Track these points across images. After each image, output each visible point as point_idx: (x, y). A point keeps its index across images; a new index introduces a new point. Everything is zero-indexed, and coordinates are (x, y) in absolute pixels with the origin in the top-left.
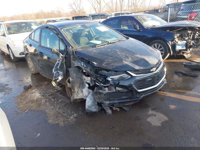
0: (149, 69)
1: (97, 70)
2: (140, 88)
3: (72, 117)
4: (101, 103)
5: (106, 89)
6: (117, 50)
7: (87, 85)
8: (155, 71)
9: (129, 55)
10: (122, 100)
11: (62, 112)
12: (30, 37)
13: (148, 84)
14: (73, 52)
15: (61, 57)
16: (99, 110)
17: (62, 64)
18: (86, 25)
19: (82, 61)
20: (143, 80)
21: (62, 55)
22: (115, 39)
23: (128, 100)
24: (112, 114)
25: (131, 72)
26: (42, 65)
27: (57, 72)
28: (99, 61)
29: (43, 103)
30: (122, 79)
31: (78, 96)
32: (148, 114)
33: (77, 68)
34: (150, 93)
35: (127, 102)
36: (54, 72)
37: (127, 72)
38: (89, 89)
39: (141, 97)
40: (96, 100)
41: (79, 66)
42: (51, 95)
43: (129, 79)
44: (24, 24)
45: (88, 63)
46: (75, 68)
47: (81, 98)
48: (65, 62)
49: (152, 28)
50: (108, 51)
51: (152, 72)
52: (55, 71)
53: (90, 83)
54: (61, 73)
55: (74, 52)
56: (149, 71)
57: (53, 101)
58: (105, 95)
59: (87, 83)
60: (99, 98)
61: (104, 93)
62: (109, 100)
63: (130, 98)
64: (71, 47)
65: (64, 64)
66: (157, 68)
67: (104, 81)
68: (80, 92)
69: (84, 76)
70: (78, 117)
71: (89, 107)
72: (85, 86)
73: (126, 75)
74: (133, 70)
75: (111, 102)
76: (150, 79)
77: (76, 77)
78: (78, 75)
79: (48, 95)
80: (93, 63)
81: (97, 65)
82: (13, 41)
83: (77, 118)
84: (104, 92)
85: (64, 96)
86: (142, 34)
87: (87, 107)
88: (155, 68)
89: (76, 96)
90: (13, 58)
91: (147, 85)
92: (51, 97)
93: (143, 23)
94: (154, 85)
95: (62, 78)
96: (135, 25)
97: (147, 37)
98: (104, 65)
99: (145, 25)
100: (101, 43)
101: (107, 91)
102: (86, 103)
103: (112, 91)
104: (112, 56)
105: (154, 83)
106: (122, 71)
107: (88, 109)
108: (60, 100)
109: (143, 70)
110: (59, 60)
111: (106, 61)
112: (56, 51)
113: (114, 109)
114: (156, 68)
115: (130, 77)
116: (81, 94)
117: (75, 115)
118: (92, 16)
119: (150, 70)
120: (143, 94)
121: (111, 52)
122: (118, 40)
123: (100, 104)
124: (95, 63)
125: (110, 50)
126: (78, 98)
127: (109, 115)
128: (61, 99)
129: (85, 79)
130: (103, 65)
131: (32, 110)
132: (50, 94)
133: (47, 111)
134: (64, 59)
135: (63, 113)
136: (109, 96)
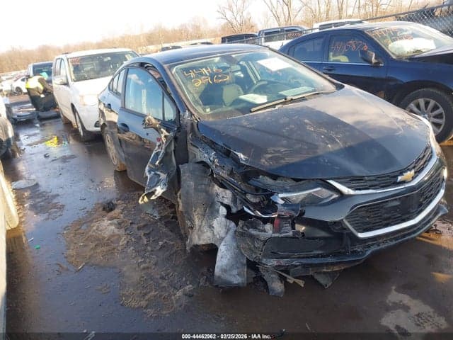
0: (393, 175)
1: (248, 174)
2: (365, 227)
3: (179, 293)
4: (256, 263)
5: (268, 227)
6: (306, 121)
7: (223, 211)
8: (412, 180)
9: (336, 134)
10: (312, 257)
11: (159, 277)
12: (111, 88)
13: (389, 218)
14: (192, 124)
15: (165, 136)
16: (251, 280)
17: (166, 154)
18: (234, 56)
19: (213, 148)
20: (374, 205)
21: (167, 134)
22: (306, 89)
23: (330, 260)
24: (286, 292)
25: (340, 183)
26: (128, 154)
27: (156, 174)
28: (253, 150)
29: (120, 248)
30: (314, 201)
31: (202, 238)
32: (387, 302)
33: (201, 165)
34: (394, 242)
35: (327, 265)
36: (147, 174)
37: (329, 183)
38: (228, 221)
39: (368, 253)
40: (243, 252)
41: (204, 160)
42: (144, 226)
43: (334, 201)
44: (109, 58)
45: (227, 154)
46: (197, 165)
47: (209, 242)
48: (174, 151)
49: (411, 59)
50: (281, 121)
51: (403, 182)
52: (149, 172)
53: (232, 205)
54: (163, 176)
55: (195, 125)
56: (393, 180)
57: (146, 243)
58: (265, 242)
59: (222, 204)
60: (250, 249)
61: (262, 238)
62: (275, 255)
63: (335, 255)
64: (187, 113)
65: (171, 155)
66: (418, 172)
67: (266, 202)
68: (205, 229)
69: (216, 187)
70: (195, 294)
71: (225, 271)
72: (218, 211)
73: (324, 190)
74: (345, 178)
75: (283, 262)
76: (397, 203)
77: (195, 189)
78: (202, 184)
79: (136, 226)
80: (237, 155)
81: (247, 160)
82: (82, 97)
83: (193, 296)
84: (263, 236)
85: (172, 231)
86: (382, 75)
87: (217, 271)
88: (413, 171)
89: (197, 237)
90: (82, 134)
91: (386, 219)
92: (141, 233)
93: (387, 45)
94: (408, 219)
95: (164, 190)
96: (366, 51)
97: (399, 83)
98: (264, 162)
99: (393, 51)
100: (266, 101)
101: (271, 232)
102: (218, 259)
103: (283, 235)
104: (287, 138)
105: (409, 213)
106: (313, 180)
107: (219, 277)
108: (161, 243)
109: (373, 178)
110: (159, 146)
111: (270, 150)
112: (154, 121)
113: (291, 280)
114: (415, 173)
115: (335, 196)
116: (209, 234)
117: (188, 288)
118: (266, 34)
119: (396, 177)
120: (373, 245)
121: (288, 125)
122: (315, 91)
123: (252, 265)
124: (241, 156)
125: (286, 120)
126: (202, 242)
127: (275, 296)
128: (165, 241)
129: (217, 195)
130: (263, 160)
131: (93, 265)
132: (142, 224)
133: (125, 269)
134: (173, 143)
135: (162, 278)
136: (277, 247)
